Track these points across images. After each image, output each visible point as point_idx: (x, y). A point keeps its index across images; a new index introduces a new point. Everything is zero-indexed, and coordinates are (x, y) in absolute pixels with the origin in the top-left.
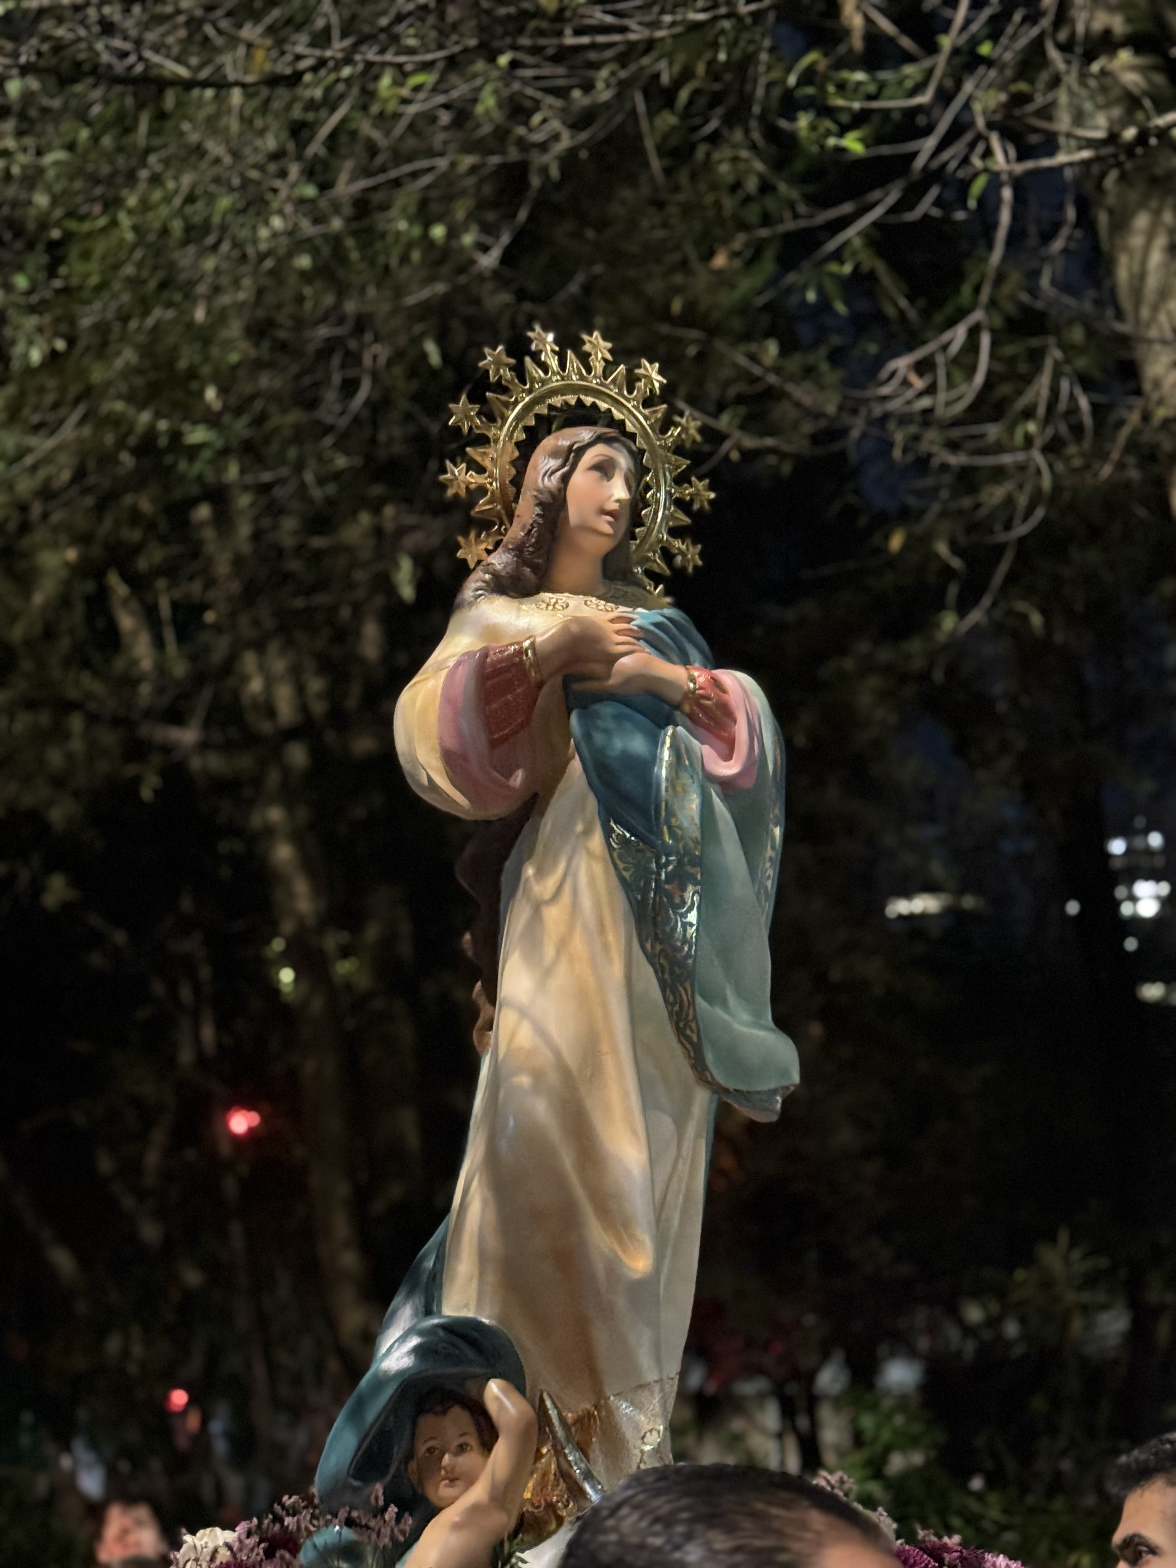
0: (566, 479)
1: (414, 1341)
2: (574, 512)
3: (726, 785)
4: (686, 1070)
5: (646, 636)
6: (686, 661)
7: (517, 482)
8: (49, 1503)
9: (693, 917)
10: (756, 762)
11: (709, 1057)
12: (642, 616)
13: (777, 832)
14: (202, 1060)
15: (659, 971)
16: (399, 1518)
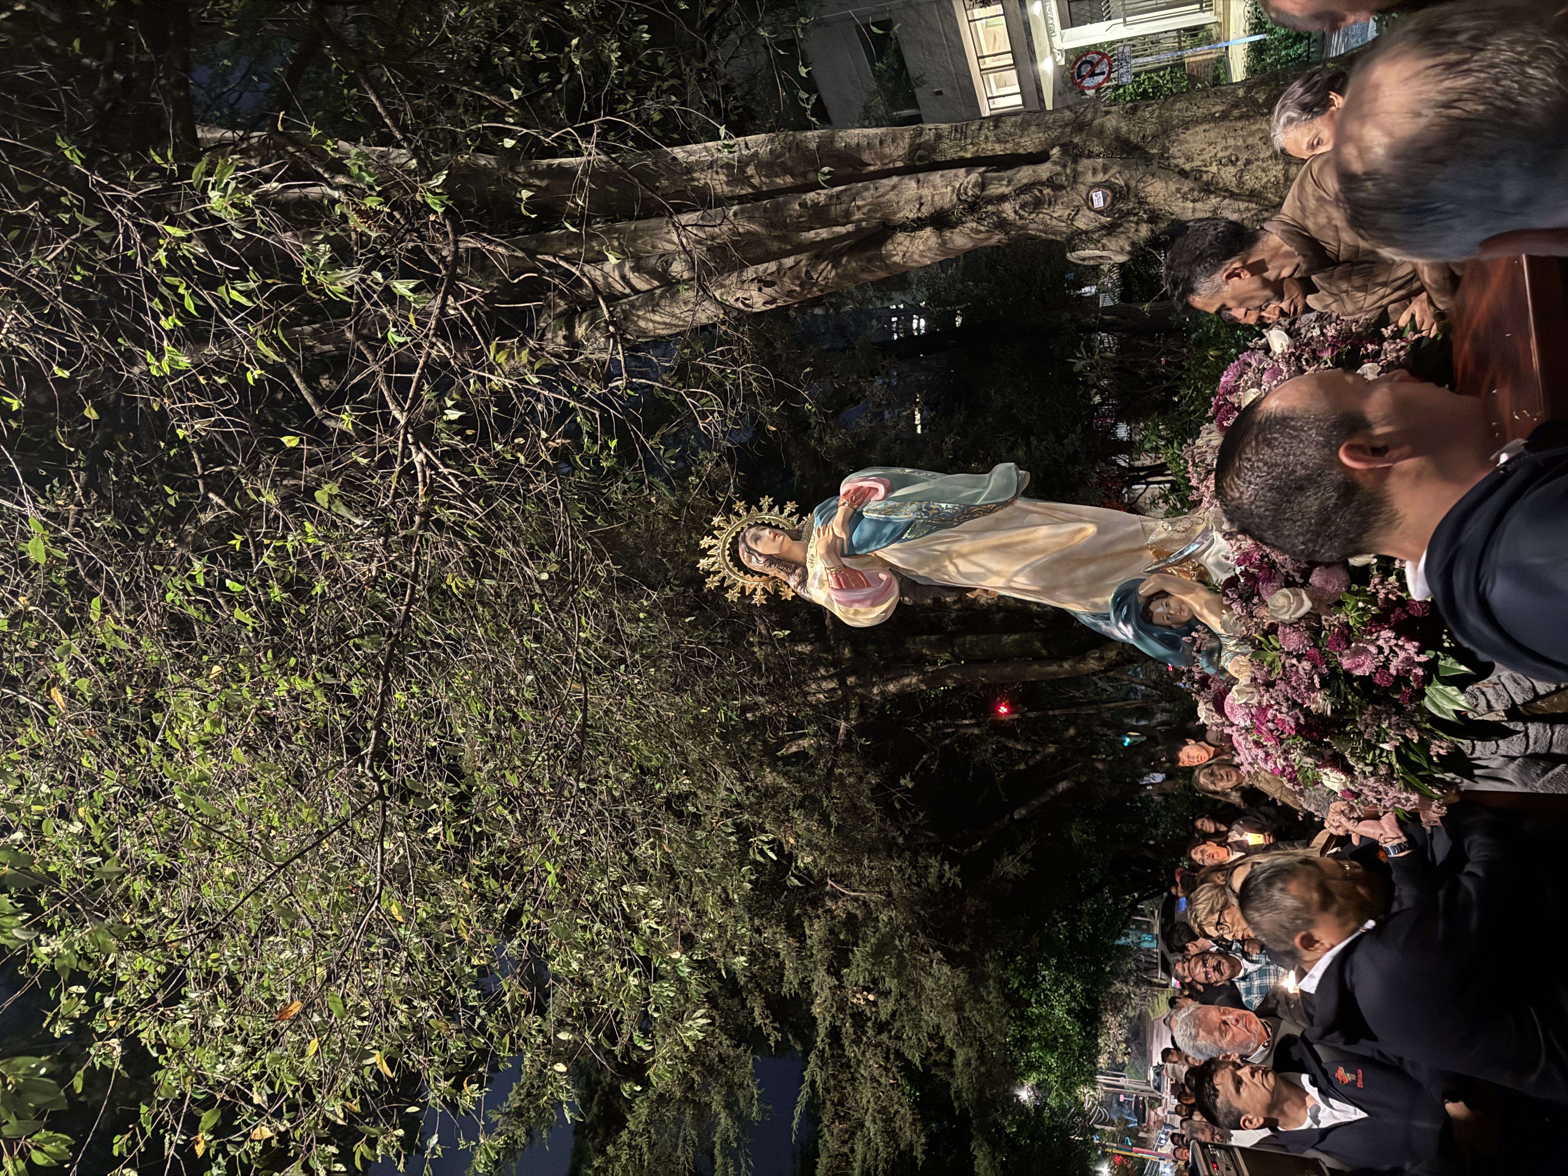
0: (760, 555)
1: (1121, 625)
2: (774, 552)
3: (889, 490)
4: (1008, 509)
5: (825, 523)
6: (837, 507)
7: (760, 574)
8: (1165, 795)
9: (944, 505)
10: (879, 479)
11: (1002, 500)
12: (817, 523)
13: (907, 470)
14: (977, 725)
15: (965, 520)
16: (1197, 631)
